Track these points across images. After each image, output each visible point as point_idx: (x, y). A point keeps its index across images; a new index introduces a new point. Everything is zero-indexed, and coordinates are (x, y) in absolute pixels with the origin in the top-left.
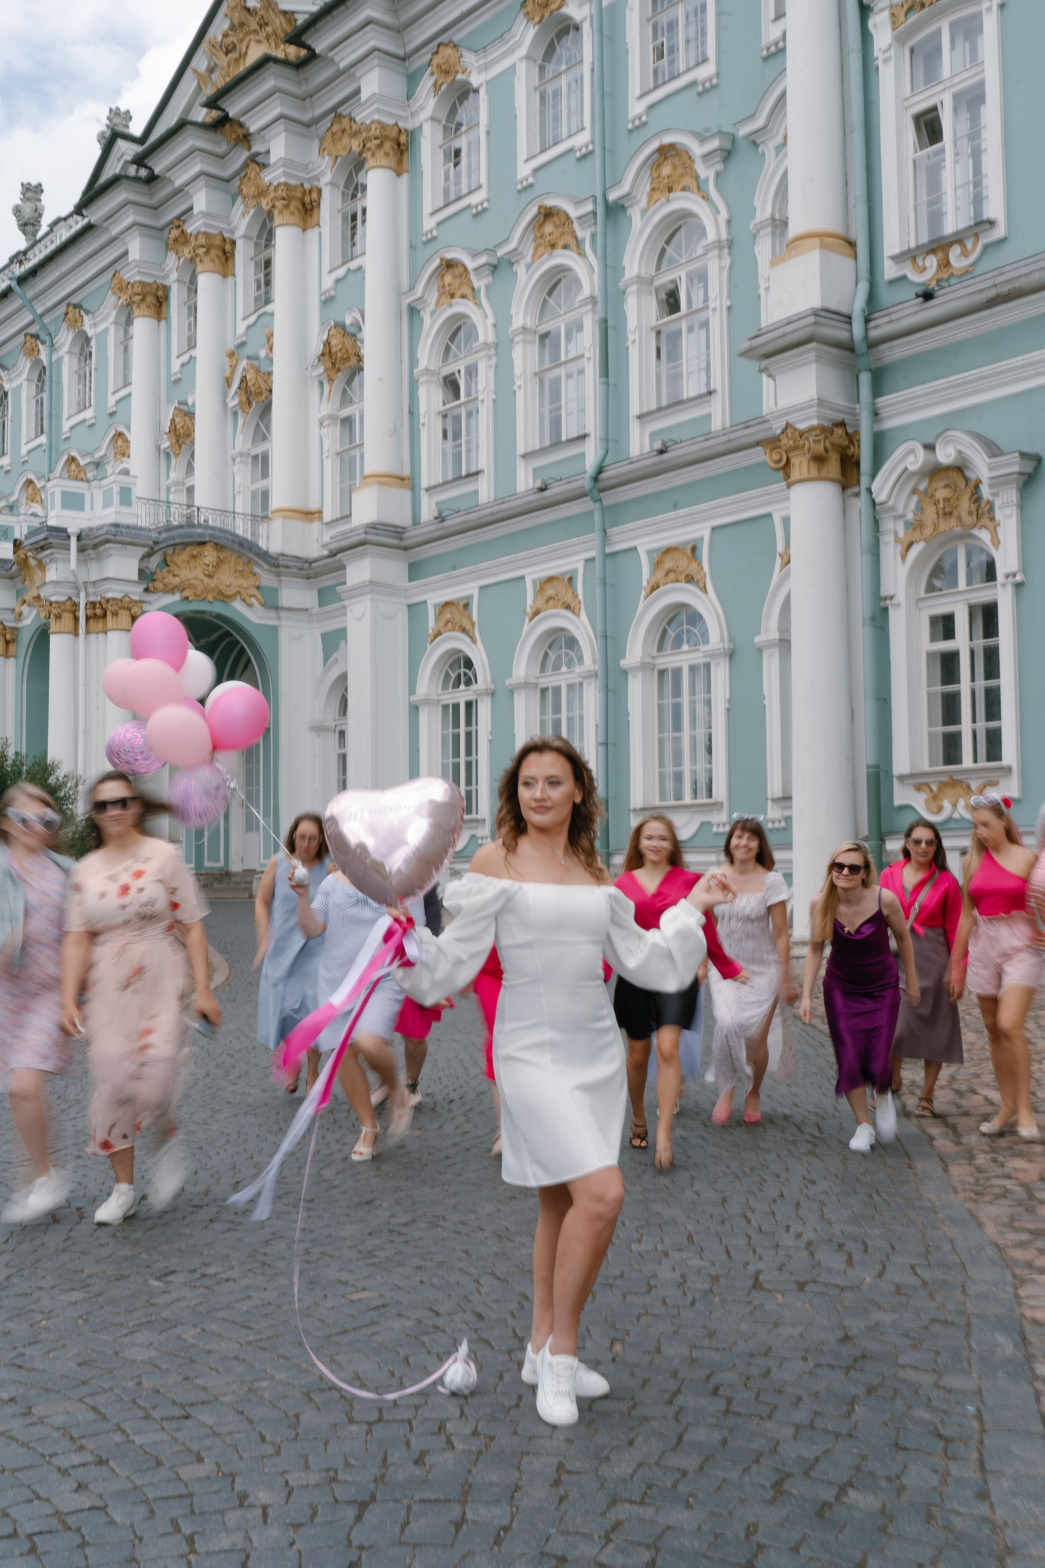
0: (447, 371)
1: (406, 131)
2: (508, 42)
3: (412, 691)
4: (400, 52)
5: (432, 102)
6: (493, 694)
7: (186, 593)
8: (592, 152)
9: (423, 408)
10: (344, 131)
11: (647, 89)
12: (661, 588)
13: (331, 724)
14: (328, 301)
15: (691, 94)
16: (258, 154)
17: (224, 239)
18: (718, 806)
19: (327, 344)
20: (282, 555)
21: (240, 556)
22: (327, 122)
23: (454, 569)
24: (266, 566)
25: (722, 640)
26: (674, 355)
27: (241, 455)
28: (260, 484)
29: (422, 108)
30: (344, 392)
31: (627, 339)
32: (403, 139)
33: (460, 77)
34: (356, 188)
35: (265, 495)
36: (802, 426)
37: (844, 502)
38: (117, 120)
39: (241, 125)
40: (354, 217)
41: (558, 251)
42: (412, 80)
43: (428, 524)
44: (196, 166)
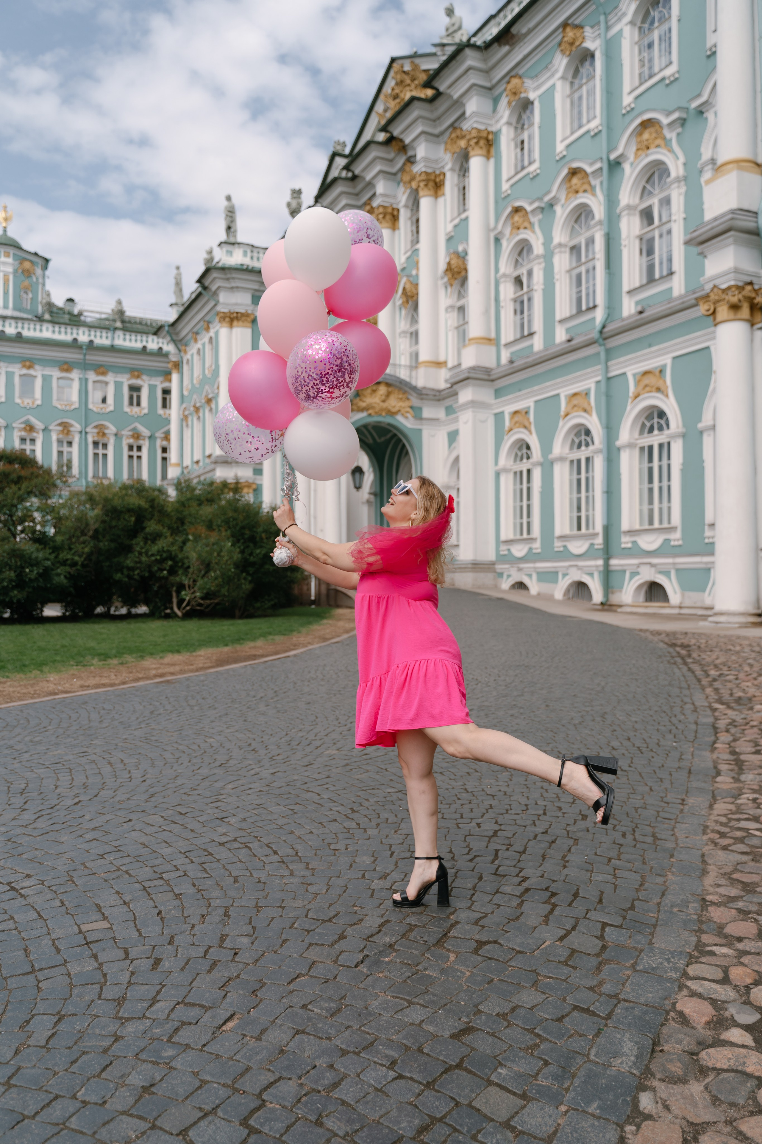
0: (516, 274)
1: (492, 132)
2: (550, 70)
3: (496, 463)
4: (488, 85)
5: (507, 113)
6: (541, 464)
7: (370, 411)
8: (600, 131)
9: (502, 297)
10: (458, 137)
11: (634, 87)
12: (641, 397)
13: (452, 484)
14: (450, 239)
15: (661, 86)
16: (411, 157)
17: (393, 209)
18: (673, 529)
19: (449, 264)
20: (424, 388)
21: (400, 389)
22: (447, 134)
23: (520, 390)
24: (414, 394)
25: (678, 427)
26: (650, 252)
27: (404, 332)
28: (414, 348)
29: (501, 117)
30: (459, 292)
31: (621, 245)
32: (490, 137)
33: (523, 95)
34: (465, 171)
35: (417, 355)
36: (724, 286)
37: (752, 334)
38: (339, 148)
39: (401, 141)
40: (464, 188)
41: (580, 194)
42: (496, 101)
43: (505, 365)
44: (378, 168)
